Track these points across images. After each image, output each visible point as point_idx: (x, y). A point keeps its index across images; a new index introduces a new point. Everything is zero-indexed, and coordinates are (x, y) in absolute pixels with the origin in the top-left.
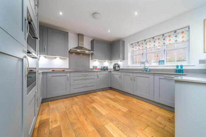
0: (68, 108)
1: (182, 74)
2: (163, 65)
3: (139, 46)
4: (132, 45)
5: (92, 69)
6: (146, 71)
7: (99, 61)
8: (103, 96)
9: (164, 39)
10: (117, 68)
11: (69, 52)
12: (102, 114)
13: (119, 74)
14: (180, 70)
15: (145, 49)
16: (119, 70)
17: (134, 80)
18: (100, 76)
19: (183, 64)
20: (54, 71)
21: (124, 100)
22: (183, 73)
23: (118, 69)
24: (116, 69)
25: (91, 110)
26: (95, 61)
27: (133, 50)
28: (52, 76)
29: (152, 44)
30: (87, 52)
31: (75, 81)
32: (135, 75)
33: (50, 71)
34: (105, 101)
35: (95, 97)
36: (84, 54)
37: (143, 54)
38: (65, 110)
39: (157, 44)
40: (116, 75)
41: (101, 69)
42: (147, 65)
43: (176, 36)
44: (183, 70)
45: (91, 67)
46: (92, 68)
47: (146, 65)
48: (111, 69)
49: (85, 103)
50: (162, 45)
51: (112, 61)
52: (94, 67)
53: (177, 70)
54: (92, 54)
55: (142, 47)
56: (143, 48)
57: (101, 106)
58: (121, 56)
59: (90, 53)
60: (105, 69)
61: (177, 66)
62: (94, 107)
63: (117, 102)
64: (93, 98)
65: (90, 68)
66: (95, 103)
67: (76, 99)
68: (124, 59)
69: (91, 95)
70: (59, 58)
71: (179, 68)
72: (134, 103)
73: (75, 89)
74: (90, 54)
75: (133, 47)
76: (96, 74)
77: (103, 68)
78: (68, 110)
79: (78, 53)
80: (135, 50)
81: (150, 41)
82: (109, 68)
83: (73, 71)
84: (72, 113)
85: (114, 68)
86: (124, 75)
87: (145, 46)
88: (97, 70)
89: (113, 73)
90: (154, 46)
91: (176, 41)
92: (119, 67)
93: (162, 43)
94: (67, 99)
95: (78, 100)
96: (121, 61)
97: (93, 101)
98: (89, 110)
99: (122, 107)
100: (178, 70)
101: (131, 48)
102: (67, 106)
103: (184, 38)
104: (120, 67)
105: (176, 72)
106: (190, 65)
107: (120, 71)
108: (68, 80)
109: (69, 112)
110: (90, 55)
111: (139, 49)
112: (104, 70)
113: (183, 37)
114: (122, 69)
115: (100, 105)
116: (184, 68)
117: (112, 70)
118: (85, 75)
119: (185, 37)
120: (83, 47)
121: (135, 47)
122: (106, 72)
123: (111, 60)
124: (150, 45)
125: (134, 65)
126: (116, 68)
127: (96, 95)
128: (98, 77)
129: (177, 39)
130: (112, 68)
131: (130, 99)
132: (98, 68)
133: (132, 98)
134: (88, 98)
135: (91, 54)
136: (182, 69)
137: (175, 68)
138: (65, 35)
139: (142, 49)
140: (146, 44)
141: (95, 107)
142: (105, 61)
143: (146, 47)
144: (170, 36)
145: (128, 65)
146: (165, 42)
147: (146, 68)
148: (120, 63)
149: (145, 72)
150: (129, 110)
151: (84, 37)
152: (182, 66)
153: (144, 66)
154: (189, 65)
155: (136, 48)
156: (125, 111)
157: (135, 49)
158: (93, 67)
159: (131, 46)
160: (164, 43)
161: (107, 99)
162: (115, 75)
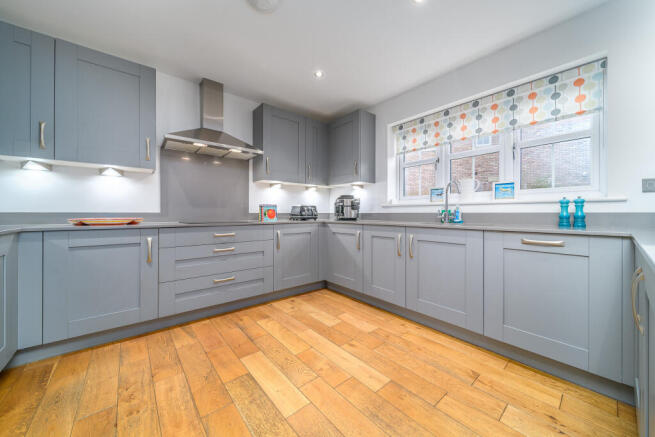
0: (131, 390)
1: (580, 231)
2: (511, 200)
3: (425, 132)
4: (401, 128)
5: (255, 216)
6: (452, 221)
7: (283, 187)
8: (296, 318)
9: (513, 108)
10: (349, 213)
11: (163, 147)
12: (278, 413)
13: (353, 235)
14: (575, 218)
15: (445, 143)
16: (354, 219)
17: (411, 257)
18: (285, 242)
19: (585, 196)
20: (82, 225)
21: (373, 332)
22: (584, 226)
23: (353, 216)
24: (345, 216)
25: (235, 391)
26: (271, 185)
27: (404, 148)
28: (71, 248)
29: (472, 124)
30: (236, 150)
31: (181, 266)
32: (411, 236)
33: (70, 224)
34: (299, 340)
35: (262, 323)
36: (225, 159)
37: (438, 161)
38: (113, 398)
39: (488, 125)
40: (347, 236)
41: (293, 216)
42: (453, 199)
43: (556, 96)
44: (583, 218)
45: (254, 208)
46: (257, 211)
47: (450, 202)
48: (328, 215)
49: (215, 356)
50: (507, 129)
51: (331, 187)
52: (264, 209)
53: (561, 218)
54: (258, 159)
55: (437, 135)
56: (438, 140)
57: (282, 369)
58: (363, 169)
59: (250, 156)
60: (304, 215)
61: (564, 204)
62: (249, 375)
63: (346, 346)
64: (254, 332)
65: (251, 211)
66: (260, 353)
67: (182, 340)
68: (372, 179)
69: (246, 318)
70: (116, 173)
71: (572, 208)
72: (408, 343)
73: (178, 295)
74: (248, 161)
75: (404, 138)
76: (269, 233)
77: (298, 210)
78: (131, 397)
79: (200, 157)
80: (410, 146)
81: (463, 116)
82: (320, 211)
83: (176, 223)
84: (139, 419)
85: (337, 212)
86: (373, 237)
87: (446, 131)
88: (275, 220)
89: (334, 229)
90: (479, 130)
91: (556, 112)
92: (354, 206)
93: (504, 123)
94: (142, 342)
95: (191, 341)
96: (362, 186)
97: (252, 345)
98: (225, 392)
99: (365, 365)
100: (568, 218)
101: (398, 140)
102: (132, 380)
103: (583, 103)
104: (357, 208)
105: (560, 225)
106: (610, 198)
107: (359, 221)
108: (149, 262)
109: (131, 413)
110: (251, 162)
111: (425, 143)
112: (304, 219)
113: (581, 98)
114: (366, 216)
115: (276, 364)
116: (588, 209)
117: (333, 219)
118: (225, 240)
119: (587, 100)
120: (221, 133)
121: (410, 138)
122: (308, 227)
123: (327, 182)
124: (464, 128)
125: (407, 201)
126: (346, 211)
127: (267, 317)
128: (278, 247)
129: (559, 106)
130: (332, 210)
131: (395, 326)
132: (279, 210)
133: (403, 322)
134: (235, 332)
135: (254, 158)
136: (580, 214)
137: (556, 209)
138: (139, 77)
139: (437, 145)
140: (450, 125)
141: (255, 375)
142: (307, 188)
143: (450, 137)
144: (532, 96)
145: (389, 199)
146: (516, 117)
147: (452, 209)
148: (361, 193)
149: (446, 225)
150: (391, 381)
151: (225, 94)
152: (583, 202)
153: (444, 203)
154: (604, 198)
155: (415, 141)
156: (376, 386)
157: (410, 143)
158: (261, 207)
159: (399, 132)
160: (513, 122)
161: (311, 332)
162: (340, 237)
